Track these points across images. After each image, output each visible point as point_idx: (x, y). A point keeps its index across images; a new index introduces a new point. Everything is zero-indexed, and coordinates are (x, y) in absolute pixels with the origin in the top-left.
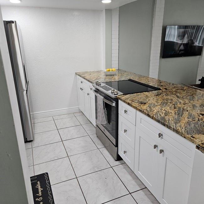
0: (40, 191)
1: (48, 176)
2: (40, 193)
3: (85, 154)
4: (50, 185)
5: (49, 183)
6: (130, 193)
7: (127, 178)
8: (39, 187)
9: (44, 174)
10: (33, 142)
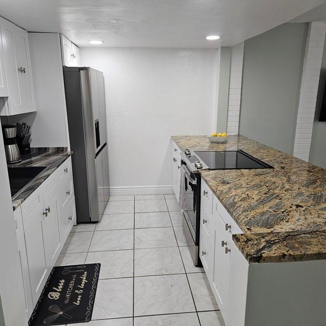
0: (83, 283)
1: (99, 268)
2: (83, 285)
3: (158, 250)
4: (98, 280)
5: (98, 277)
6: (197, 312)
7: (201, 291)
8: (85, 278)
9: (96, 264)
10: (98, 224)
